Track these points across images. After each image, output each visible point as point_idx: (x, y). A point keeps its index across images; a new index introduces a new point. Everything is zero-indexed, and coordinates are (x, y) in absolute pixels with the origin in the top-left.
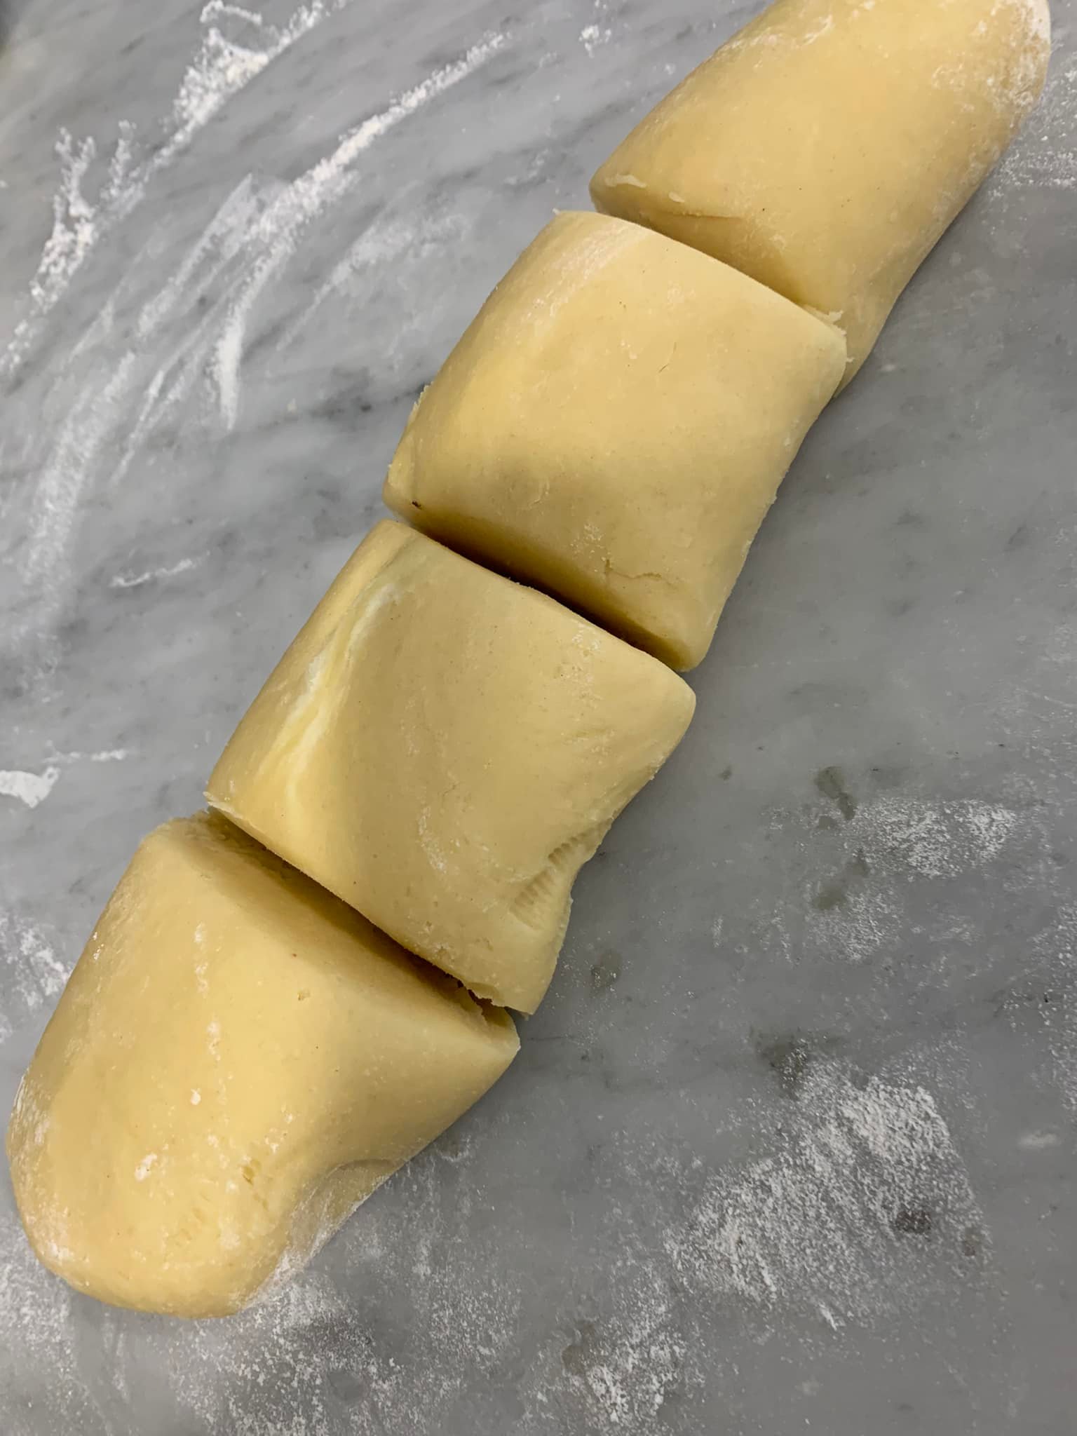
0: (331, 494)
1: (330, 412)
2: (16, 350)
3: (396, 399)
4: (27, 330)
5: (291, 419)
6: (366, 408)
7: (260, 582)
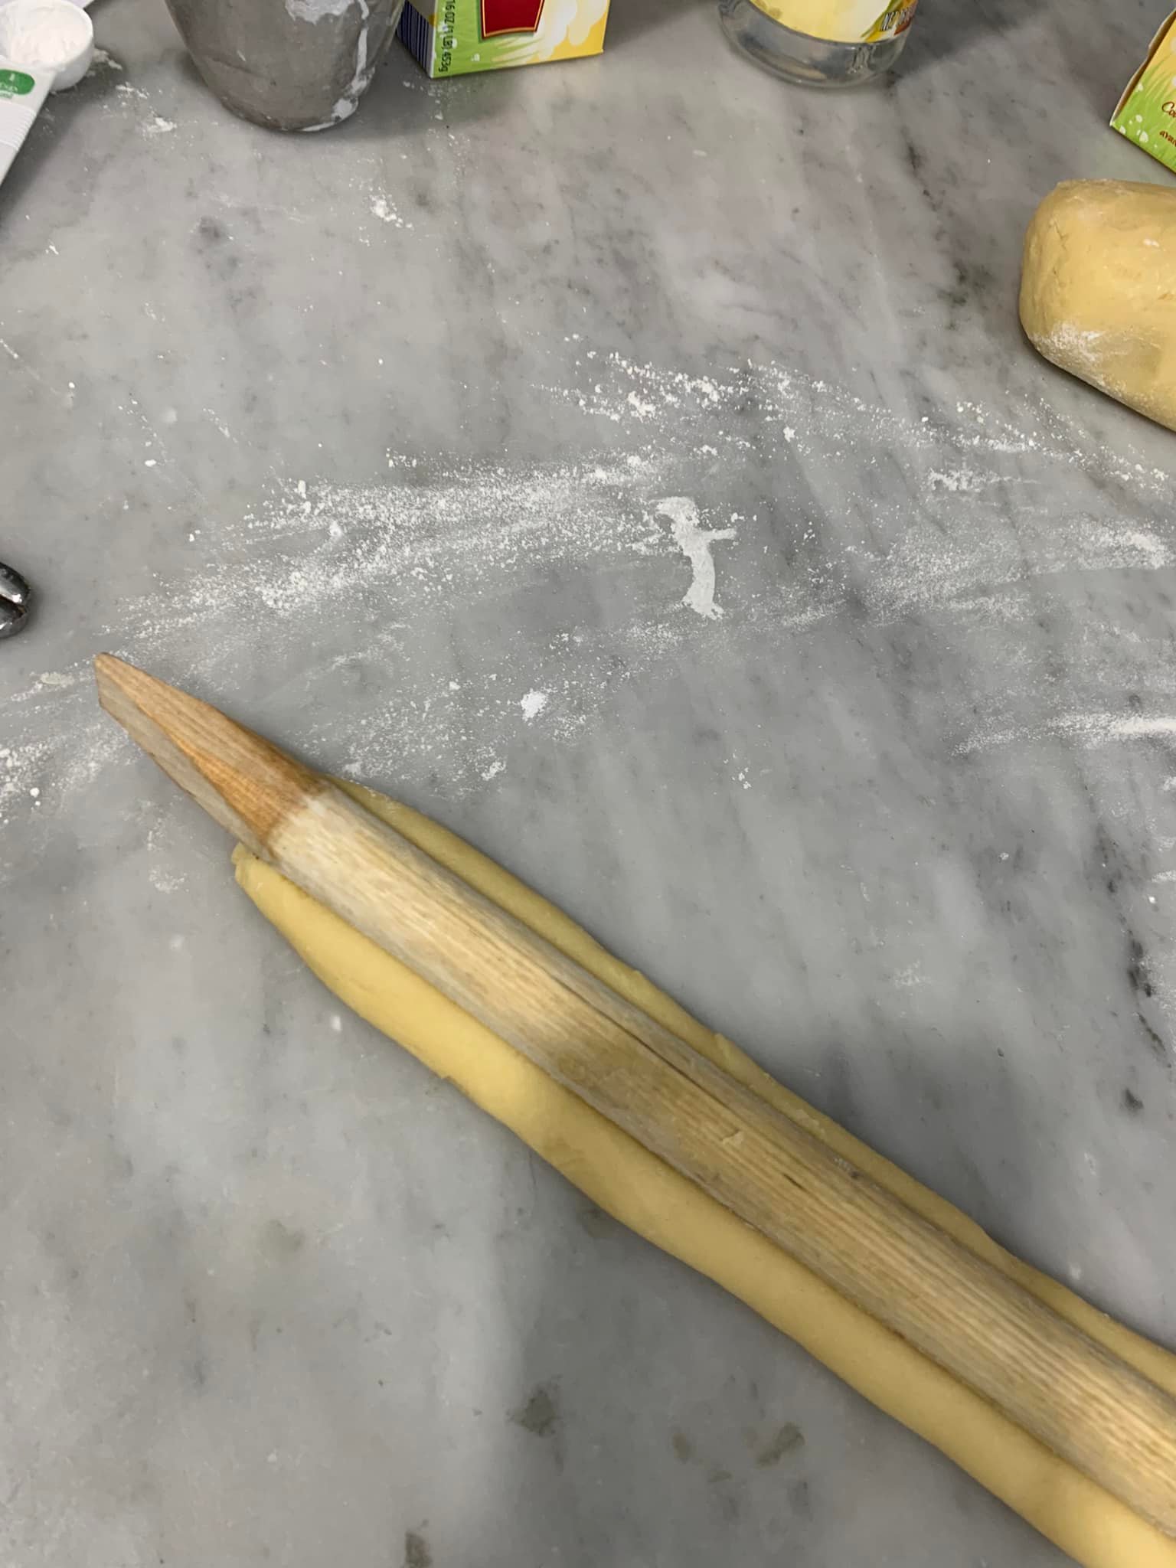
0: (1020, 861)
1: (1103, 847)
2: (1135, 473)
3: (1123, 920)
4: (1158, 481)
5: (1092, 805)
6: (1111, 888)
7: (923, 799)
